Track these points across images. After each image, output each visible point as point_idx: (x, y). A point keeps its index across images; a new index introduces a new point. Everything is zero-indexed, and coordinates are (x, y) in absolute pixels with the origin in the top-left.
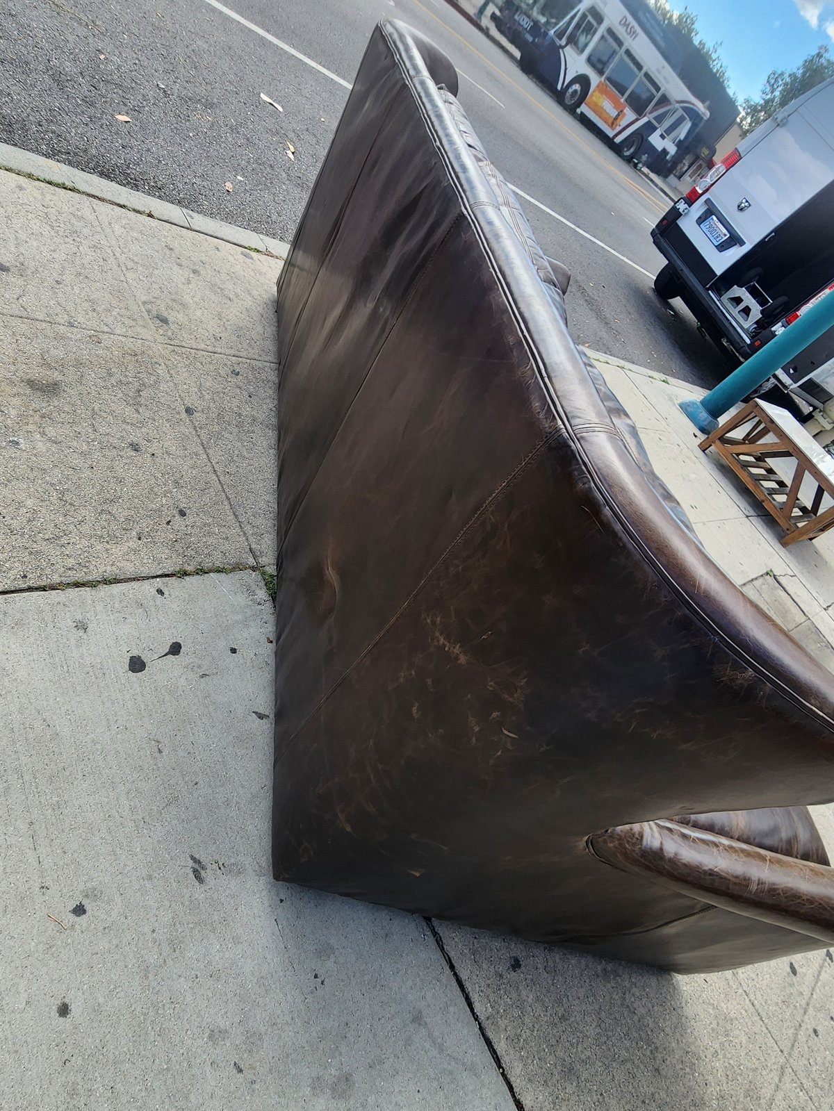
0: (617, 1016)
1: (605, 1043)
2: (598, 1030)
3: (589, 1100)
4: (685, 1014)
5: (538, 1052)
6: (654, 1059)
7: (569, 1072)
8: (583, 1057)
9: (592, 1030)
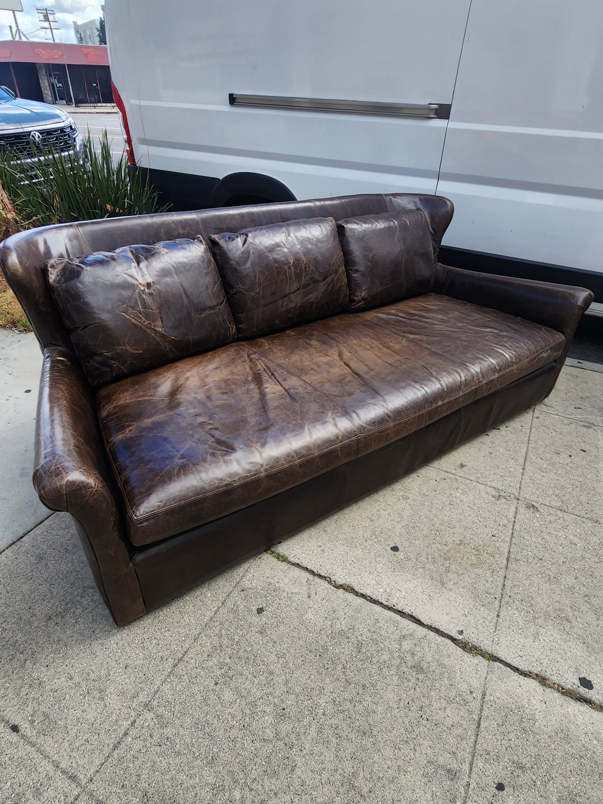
0: (76, 584)
1: (59, 577)
2: (65, 572)
3: (29, 571)
4: (93, 643)
5: (47, 540)
6: (56, 615)
7: (40, 558)
8: (49, 564)
9: (64, 567)
